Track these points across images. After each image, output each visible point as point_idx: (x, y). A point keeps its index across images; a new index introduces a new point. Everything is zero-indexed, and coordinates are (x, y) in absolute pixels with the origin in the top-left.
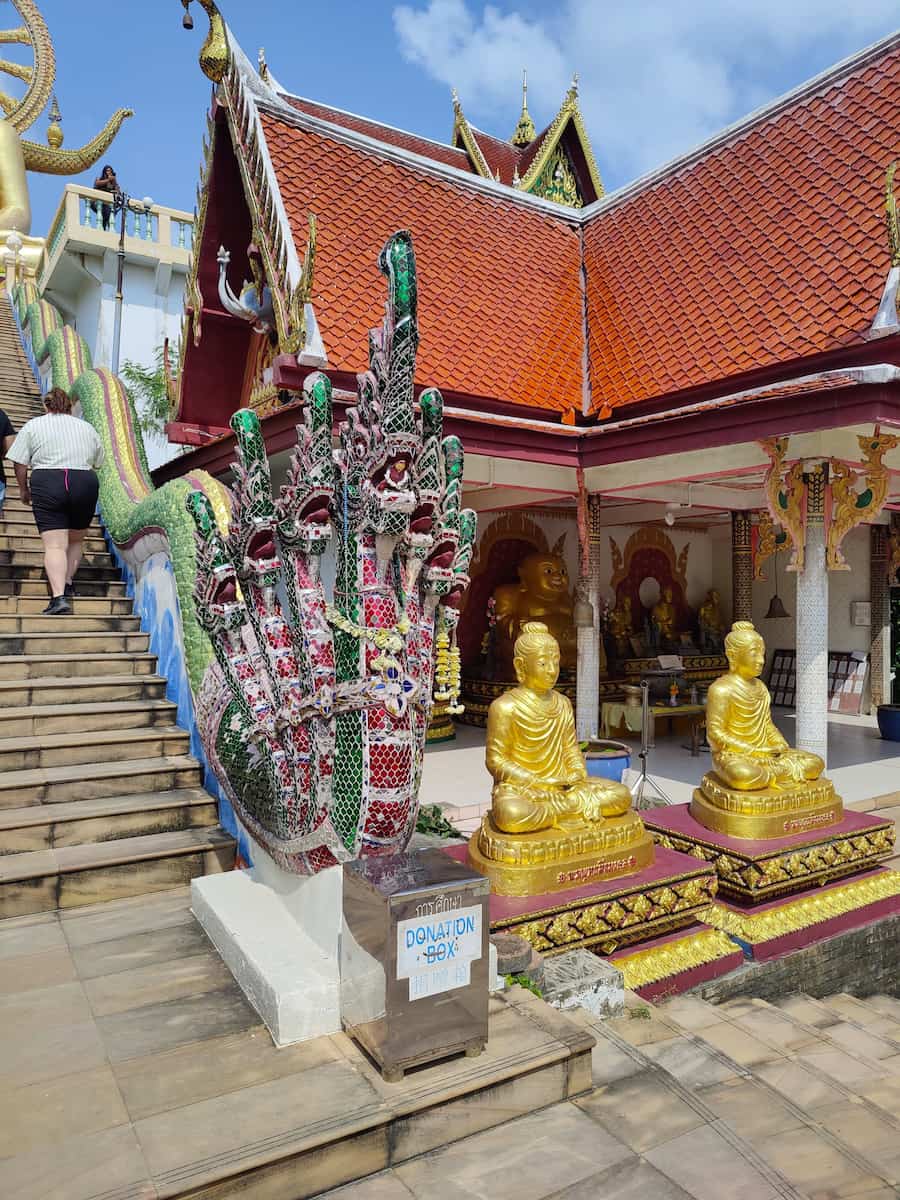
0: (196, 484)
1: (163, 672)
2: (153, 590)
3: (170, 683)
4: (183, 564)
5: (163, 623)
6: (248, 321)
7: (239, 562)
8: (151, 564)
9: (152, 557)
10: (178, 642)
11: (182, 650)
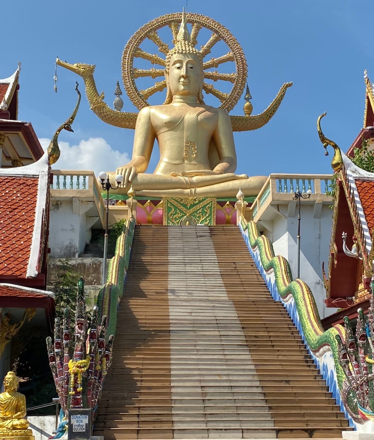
0: (338, 329)
1: (331, 390)
2: (326, 365)
3: (333, 393)
4: (336, 354)
5: (330, 375)
6: (355, 258)
7: (347, 350)
8: (325, 356)
9: (325, 354)
10: (336, 379)
11: (337, 381)
